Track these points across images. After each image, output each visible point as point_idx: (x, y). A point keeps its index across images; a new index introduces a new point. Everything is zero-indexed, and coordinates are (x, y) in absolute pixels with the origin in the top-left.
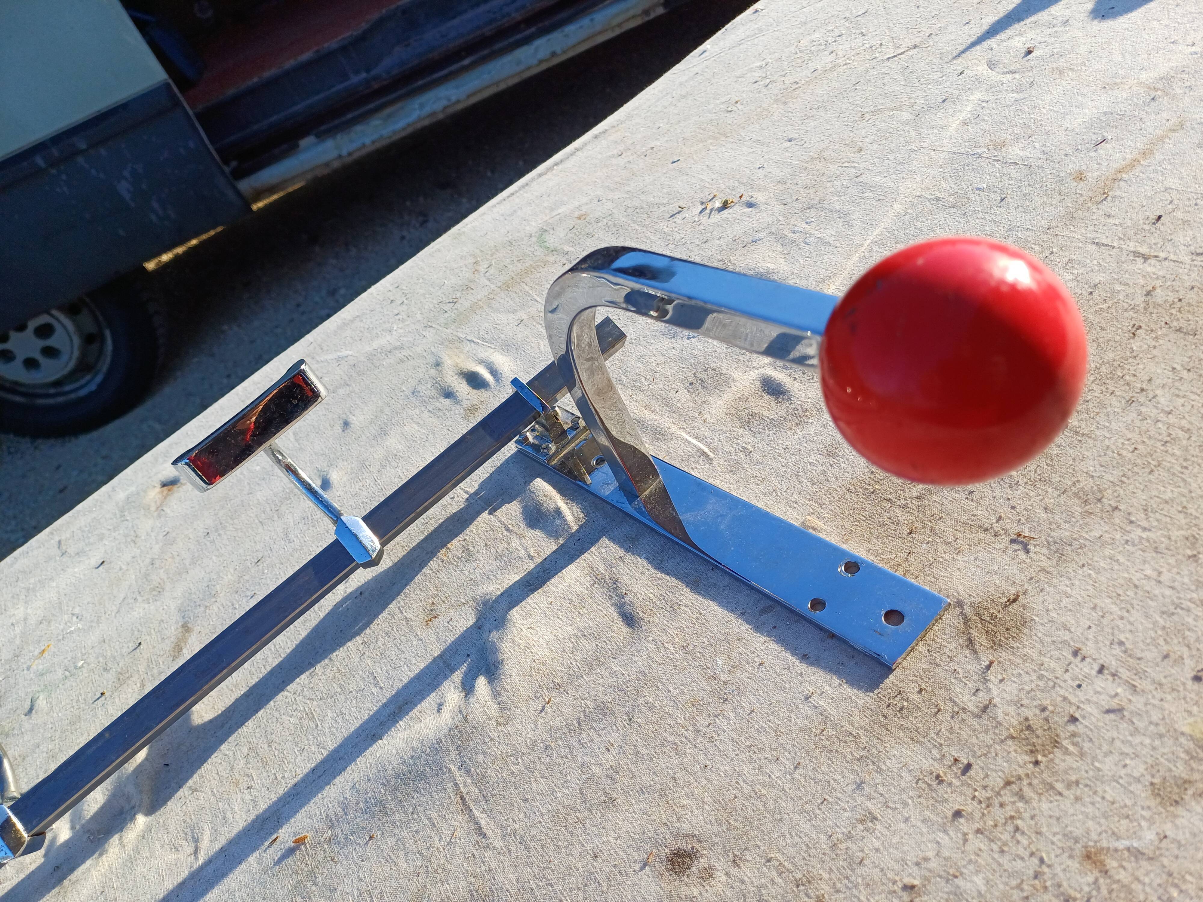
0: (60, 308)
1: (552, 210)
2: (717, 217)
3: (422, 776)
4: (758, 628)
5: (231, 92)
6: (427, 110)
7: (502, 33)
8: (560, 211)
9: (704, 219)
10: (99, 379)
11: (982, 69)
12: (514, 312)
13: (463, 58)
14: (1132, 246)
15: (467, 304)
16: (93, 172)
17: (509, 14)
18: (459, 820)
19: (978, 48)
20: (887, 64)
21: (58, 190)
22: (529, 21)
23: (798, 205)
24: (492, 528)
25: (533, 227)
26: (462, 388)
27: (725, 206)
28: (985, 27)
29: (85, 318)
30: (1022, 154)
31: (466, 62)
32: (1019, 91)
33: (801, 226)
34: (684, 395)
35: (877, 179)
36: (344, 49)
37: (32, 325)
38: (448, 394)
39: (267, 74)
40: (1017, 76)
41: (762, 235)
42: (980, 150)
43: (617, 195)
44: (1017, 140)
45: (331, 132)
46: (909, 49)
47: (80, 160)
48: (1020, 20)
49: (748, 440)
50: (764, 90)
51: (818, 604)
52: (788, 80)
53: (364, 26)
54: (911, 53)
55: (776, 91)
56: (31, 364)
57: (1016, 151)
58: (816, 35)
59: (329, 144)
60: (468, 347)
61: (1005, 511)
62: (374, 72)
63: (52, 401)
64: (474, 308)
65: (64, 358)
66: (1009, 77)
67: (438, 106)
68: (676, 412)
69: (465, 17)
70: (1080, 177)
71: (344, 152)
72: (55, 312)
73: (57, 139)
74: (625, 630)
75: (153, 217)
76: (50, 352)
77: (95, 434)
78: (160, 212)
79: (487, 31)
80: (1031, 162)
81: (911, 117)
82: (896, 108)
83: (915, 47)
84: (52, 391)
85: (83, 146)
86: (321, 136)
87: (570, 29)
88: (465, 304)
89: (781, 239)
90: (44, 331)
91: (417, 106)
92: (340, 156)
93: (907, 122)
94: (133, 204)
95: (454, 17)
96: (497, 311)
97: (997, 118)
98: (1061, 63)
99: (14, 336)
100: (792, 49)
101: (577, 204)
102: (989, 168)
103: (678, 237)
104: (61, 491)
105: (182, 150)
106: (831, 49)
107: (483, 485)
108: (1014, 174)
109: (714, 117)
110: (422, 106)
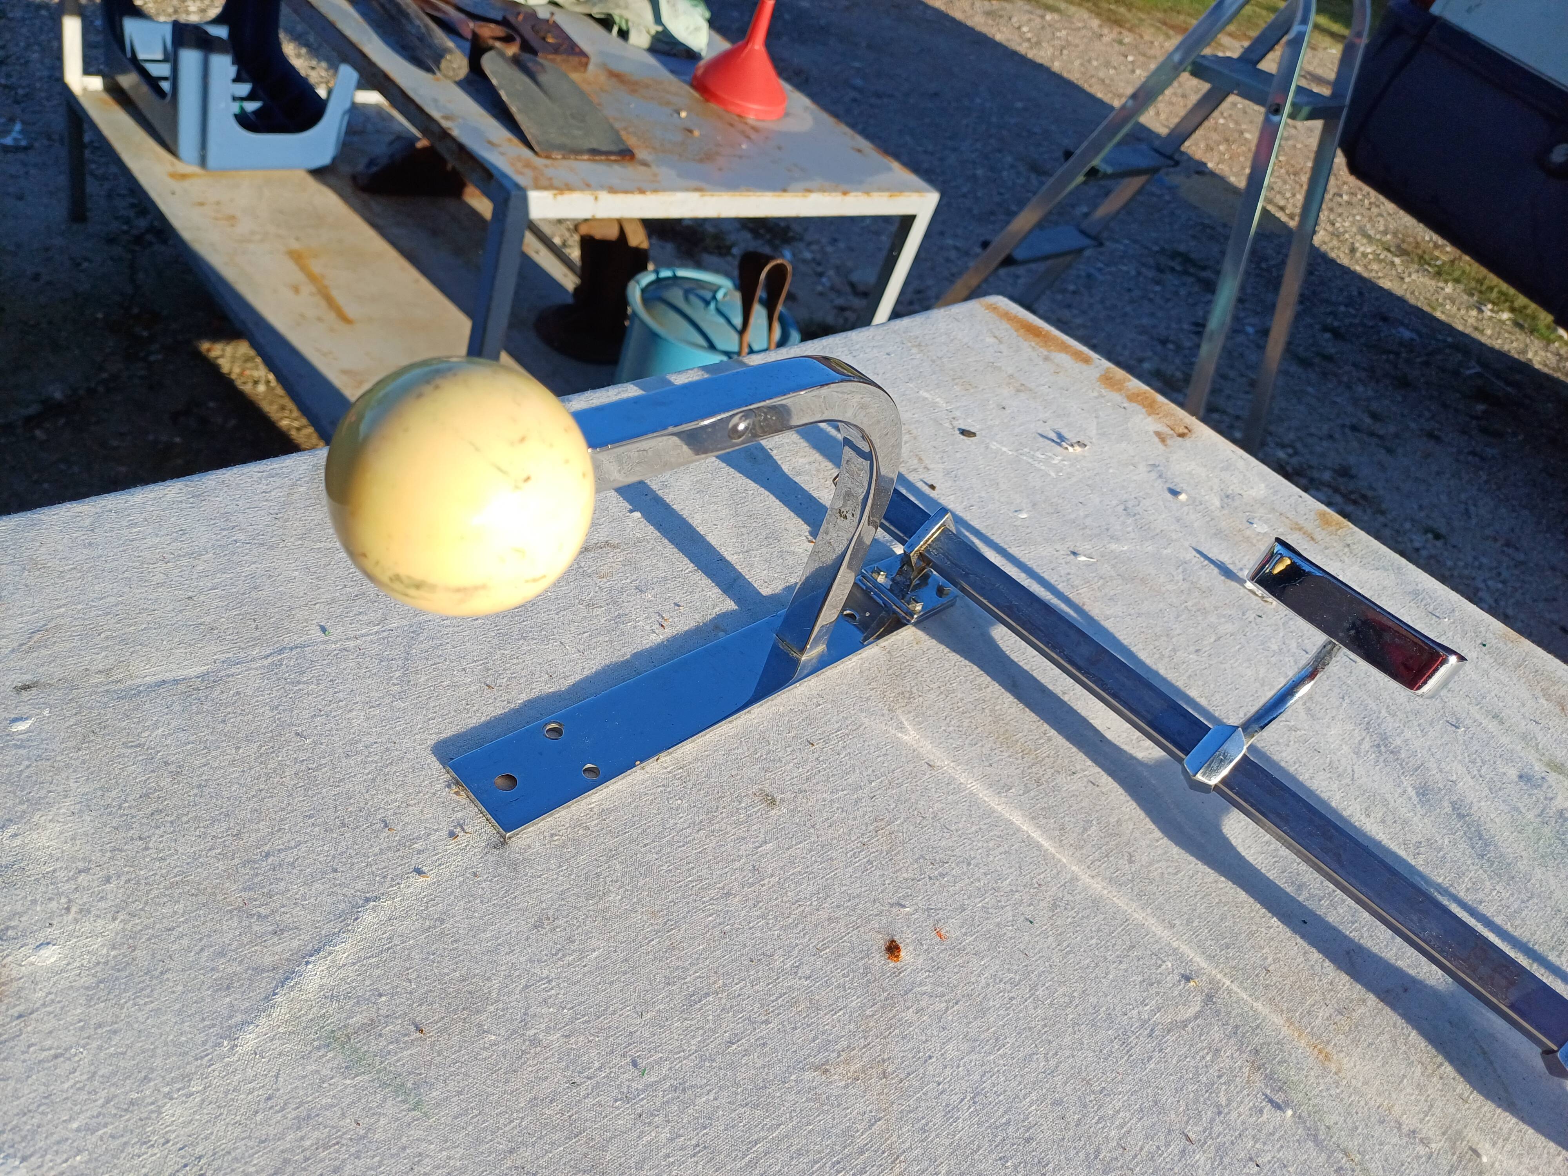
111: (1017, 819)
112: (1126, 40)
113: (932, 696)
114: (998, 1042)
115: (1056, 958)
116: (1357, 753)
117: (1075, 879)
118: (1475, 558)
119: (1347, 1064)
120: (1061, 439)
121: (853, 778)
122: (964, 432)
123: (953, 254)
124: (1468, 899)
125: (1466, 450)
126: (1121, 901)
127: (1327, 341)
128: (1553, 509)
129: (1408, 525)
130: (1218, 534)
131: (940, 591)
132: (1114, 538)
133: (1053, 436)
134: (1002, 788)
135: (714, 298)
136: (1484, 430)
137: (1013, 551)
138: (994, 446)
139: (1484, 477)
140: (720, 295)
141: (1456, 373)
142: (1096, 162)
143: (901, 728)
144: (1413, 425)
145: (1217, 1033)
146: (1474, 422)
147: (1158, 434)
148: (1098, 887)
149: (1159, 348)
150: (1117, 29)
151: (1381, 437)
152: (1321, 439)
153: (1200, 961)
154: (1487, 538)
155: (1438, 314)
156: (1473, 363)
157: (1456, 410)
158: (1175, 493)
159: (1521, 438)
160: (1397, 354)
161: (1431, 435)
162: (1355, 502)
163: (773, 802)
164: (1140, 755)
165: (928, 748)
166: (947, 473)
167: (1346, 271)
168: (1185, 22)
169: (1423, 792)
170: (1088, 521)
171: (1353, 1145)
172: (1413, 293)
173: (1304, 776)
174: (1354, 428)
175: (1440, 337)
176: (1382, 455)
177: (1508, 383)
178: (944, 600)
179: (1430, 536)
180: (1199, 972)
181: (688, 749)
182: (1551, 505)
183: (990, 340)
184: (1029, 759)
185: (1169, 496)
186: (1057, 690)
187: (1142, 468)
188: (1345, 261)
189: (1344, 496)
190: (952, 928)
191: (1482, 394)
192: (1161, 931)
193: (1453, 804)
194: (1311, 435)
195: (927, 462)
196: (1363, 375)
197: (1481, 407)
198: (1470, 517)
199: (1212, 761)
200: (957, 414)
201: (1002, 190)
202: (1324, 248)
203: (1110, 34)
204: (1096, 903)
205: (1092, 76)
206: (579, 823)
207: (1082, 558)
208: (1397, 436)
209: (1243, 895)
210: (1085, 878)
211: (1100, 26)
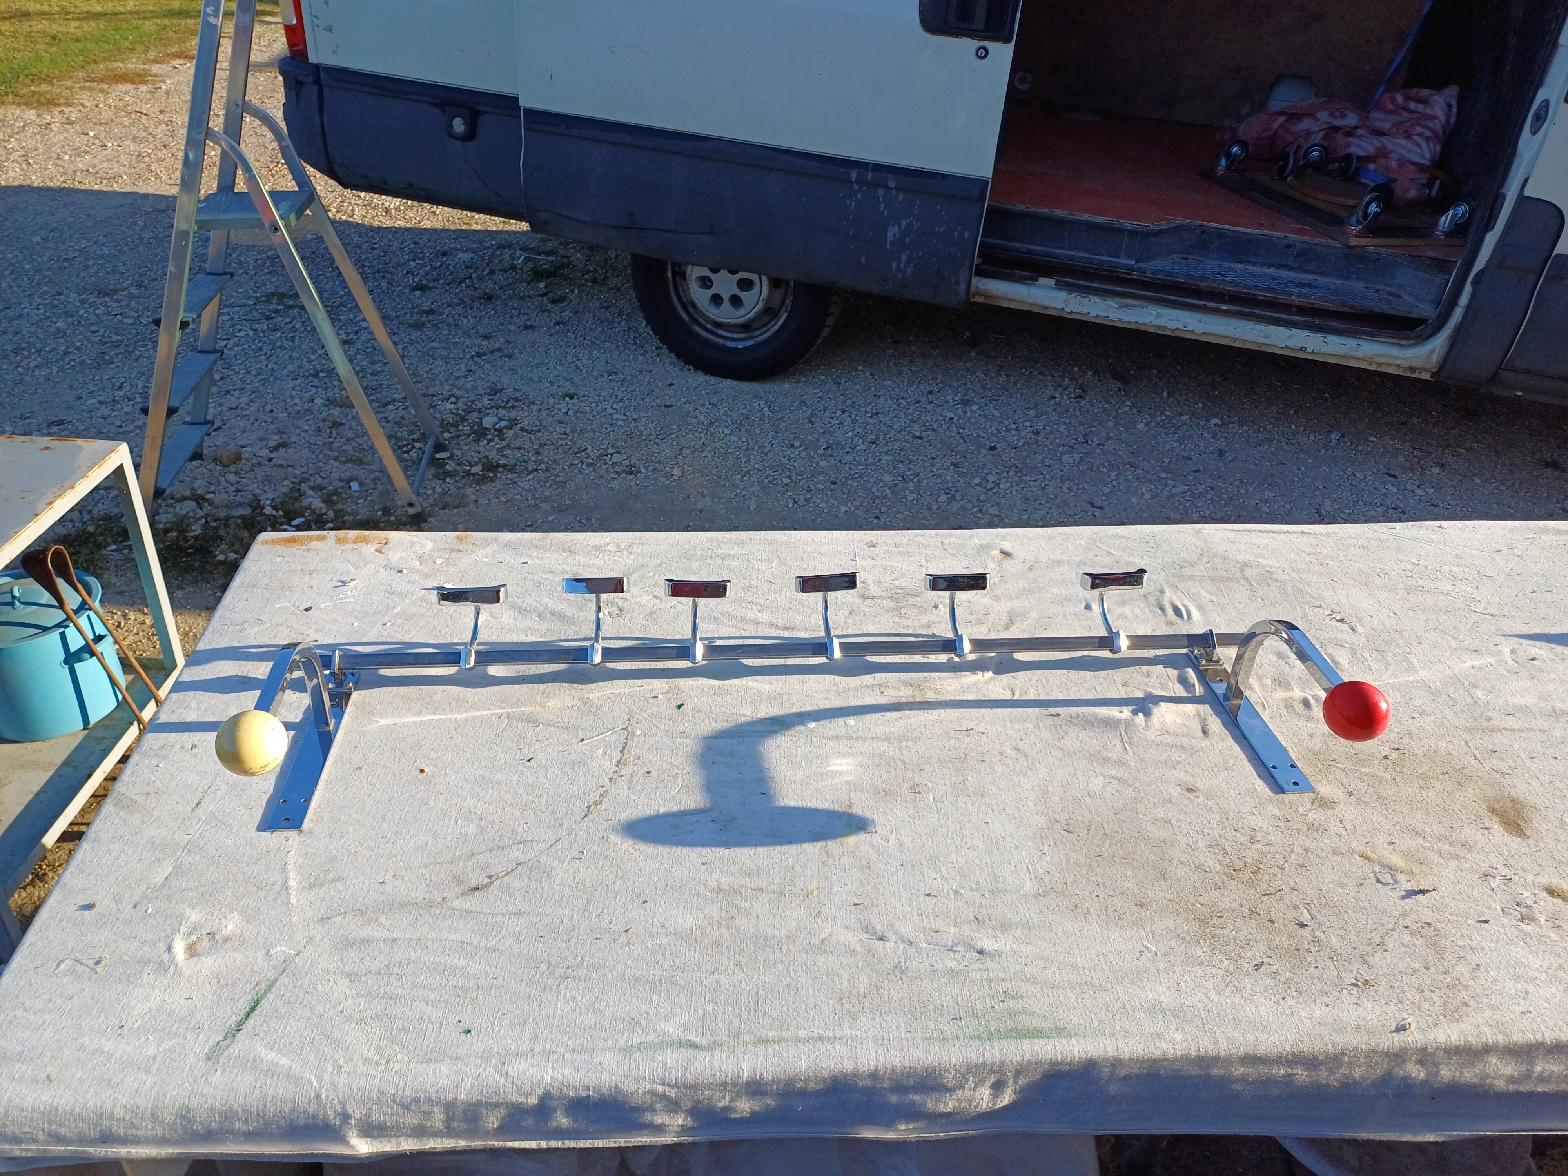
0: (770, 278)
1: (1256, 556)
2: (1333, 623)
3: (1110, 725)
4: (1249, 761)
5: (1021, 207)
6: (1161, 322)
7: (1271, 305)
8: (1260, 560)
9: (1327, 620)
10: (749, 343)
11: (1506, 650)
12: (1211, 594)
13: (1224, 302)
14: (1476, 752)
15: (1188, 573)
16: (882, 205)
17: (1290, 294)
18: (1119, 744)
19: (1517, 639)
20: (1471, 613)
21: (848, 201)
22: (1302, 310)
23: (1372, 644)
24: (1162, 672)
25: (1242, 558)
26: (1170, 611)
27: (1341, 621)
28: (1531, 632)
29: (778, 294)
30: (1480, 696)
31: (1224, 307)
32: (1509, 671)
33: (1367, 655)
34: (1269, 682)
35: (1415, 661)
36: (1133, 233)
37: (741, 275)
38: (1162, 609)
39: (1059, 213)
40: (1516, 665)
41: (1347, 646)
42: (1465, 682)
43: (1294, 575)
44: (1484, 689)
45: (1070, 288)
46: (1489, 614)
47: (881, 192)
48: (1548, 642)
49: (1284, 712)
50: (1405, 578)
51: (1274, 767)
52: (1421, 582)
53: (1163, 225)
54: (1487, 617)
55: (1409, 584)
56: (717, 299)
57: (1479, 693)
58: (1456, 569)
59: (1063, 295)
60: (1180, 594)
61: (1353, 785)
62: (1139, 265)
63: (704, 333)
64: (1191, 578)
65: (742, 312)
66: (1513, 662)
67: (1172, 325)
68: (1262, 685)
69: (1251, 268)
70: (1489, 720)
71: (1067, 310)
72: (764, 278)
73: (879, 168)
74: (1202, 734)
75: (894, 264)
76: (736, 301)
77: (712, 380)
78: (902, 265)
79: (1261, 295)
80: (1479, 702)
81: (1455, 646)
82: (1453, 637)
83: (1493, 615)
84: (709, 326)
85: (892, 184)
86: (1060, 286)
87: (1333, 339)
88: (1188, 572)
89: (1354, 653)
90: (746, 285)
91: (1155, 313)
92: (1063, 309)
93: (1450, 647)
94: (888, 247)
95: (1241, 262)
96: (1202, 587)
97: (1487, 675)
98: (1537, 674)
99: (724, 273)
100: (1438, 566)
101: (1271, 563)
102: (1461, 691)
103: (1310, 618)
104: (666, 406)
105: (956, 235)
106: (1455, 583)
107: (1163, 655)
108: (1468, 701)
109: (1369, 572)
110: (1159, 315)
111: (430, 717)
112: (73, 117)
113: (379, 706)
114: (463, 767)
115: (464, 740)
116: (515, 619)
117: (456, 719)
118: (599, 395)
119: (550, 704)
120: (344, 583)
121: (376, 745)
122: (307, 610)
123: (105, 411)
124: (565, 638)
125: (552, 324)
126: (471, 714)
127: (420, 297)
128: (620, 331)
129: (552, 401)
130: (427, 576)
131: (353, 674)
132: (394, 608)
133: (340, 584)
134: (419, 713)
135: (14, 597)
136: (554, 301)
137: (364, 640)
138: (323, 606)
139: (573, 337)
140: (16, 593)
141: (513, 268)
142: (180, 317)
143: (378, 722)
144: (512, 327)
145: (515, 723)
146: (545, 298)
147: (376, 550)
148: (463, 716)
149: (316, 382)
150: (56, 111)
151: (499, 350)
152: (465, 377)
153: (501, 711)
154: (596, 378)
155: (474, 227)
156: (518, 253)
157: (530, 297)
158: (401, 572)
159: (576, 291)
160: (470, 278)
161: (527, 328)
162: (513, 407)
163: (360, 768)
164: (452, 673)
165: (389, 721)
166: (316, 631)
167: (395, 231)
168: (108, 70)
169: (540, 616)
170: (380, 608)
171: (559, 720)
172: (448, 221)
173: (503, 640)
174: (479, 355)
175: (487, 245)
176: (508, 363)
177: (548, 254)
178: (356, 676)
179: (567, 399)
180: (502, 713)
181: (324, 776)
182: (617, 330)
183: (279, 559)
184: (421, 700)
185: (400, 574)
186: (414, 674)
187: (382, 570)
188: (387, 223)
189: (504, 408)
190: (433, 755)
191: (538, 275)
192: (488, 712)
193: (550, 613)
194: (458, 378)
195: (305, 633)
196: (460, 310)
197: (542, 285)
198: (581, 370)
199: (467, 661)
200: (297, 604)
201: (93, 329)
202: (366, 221)
203: (54, 117)
204: (466, 720)
205: (75, 172)
206: (315, 814)
207: (388, 624)
208: (508, 342)
209: (503, 686)
210: (458, 716)
211: (39, 115)
